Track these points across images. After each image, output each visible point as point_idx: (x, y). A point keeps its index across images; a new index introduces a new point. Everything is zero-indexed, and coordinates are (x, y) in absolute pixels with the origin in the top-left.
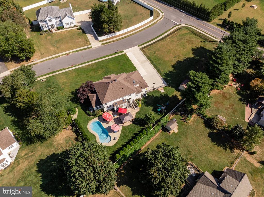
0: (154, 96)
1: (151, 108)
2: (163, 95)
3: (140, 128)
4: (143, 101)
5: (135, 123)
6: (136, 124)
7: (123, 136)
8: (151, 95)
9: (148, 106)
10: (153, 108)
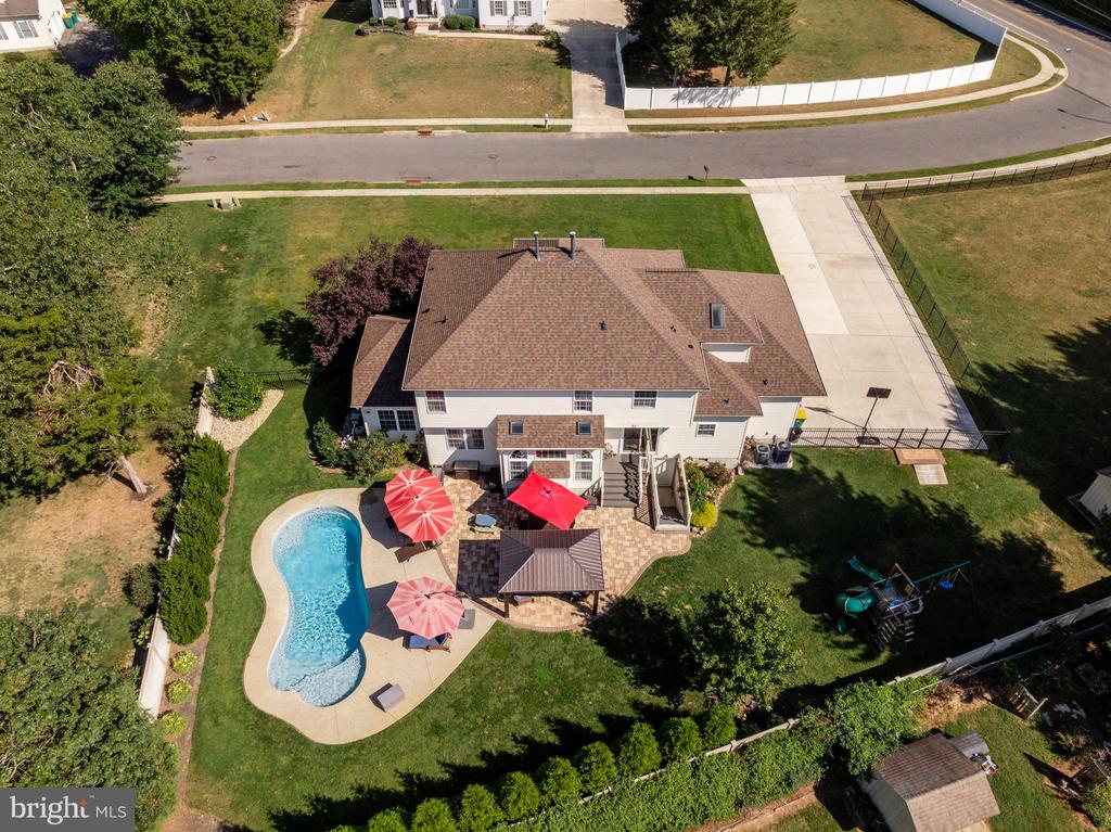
0: (847, 489)
1: (794, 570)
2: (927, 502)
3: (632, 693)
4: (750, 495)
5: (611, 633)
6: (615, 650)
7: (458, 707)
8: (830, 474)
9: (769, 546)
10: (807, 570)
